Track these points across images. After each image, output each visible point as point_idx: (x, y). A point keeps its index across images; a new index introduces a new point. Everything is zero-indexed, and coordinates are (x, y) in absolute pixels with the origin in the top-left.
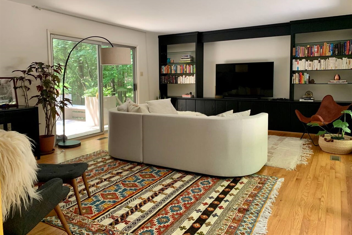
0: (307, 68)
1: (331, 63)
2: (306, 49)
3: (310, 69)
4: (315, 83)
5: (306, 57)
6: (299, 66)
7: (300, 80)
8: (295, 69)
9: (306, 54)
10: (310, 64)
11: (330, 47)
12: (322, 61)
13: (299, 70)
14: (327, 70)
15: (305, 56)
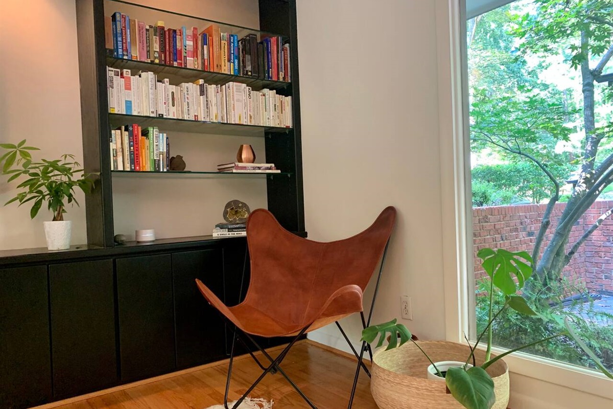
0: (162, 111)
1: (238, 100)
2: (155, 35)
3: (172, 113)
4: (186, 170)
5: (157, 64)
6: (132, 96)
7: (135, 158)
8: (116, 106)
9: (157, 55)
10: (173, 93)
11: (229, 45)
12: (212, 89)
13: (135, 113)
14: (227, 124)
15: (152, 62)
